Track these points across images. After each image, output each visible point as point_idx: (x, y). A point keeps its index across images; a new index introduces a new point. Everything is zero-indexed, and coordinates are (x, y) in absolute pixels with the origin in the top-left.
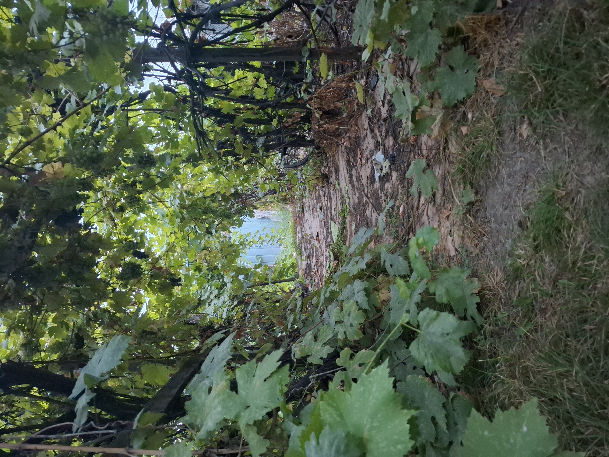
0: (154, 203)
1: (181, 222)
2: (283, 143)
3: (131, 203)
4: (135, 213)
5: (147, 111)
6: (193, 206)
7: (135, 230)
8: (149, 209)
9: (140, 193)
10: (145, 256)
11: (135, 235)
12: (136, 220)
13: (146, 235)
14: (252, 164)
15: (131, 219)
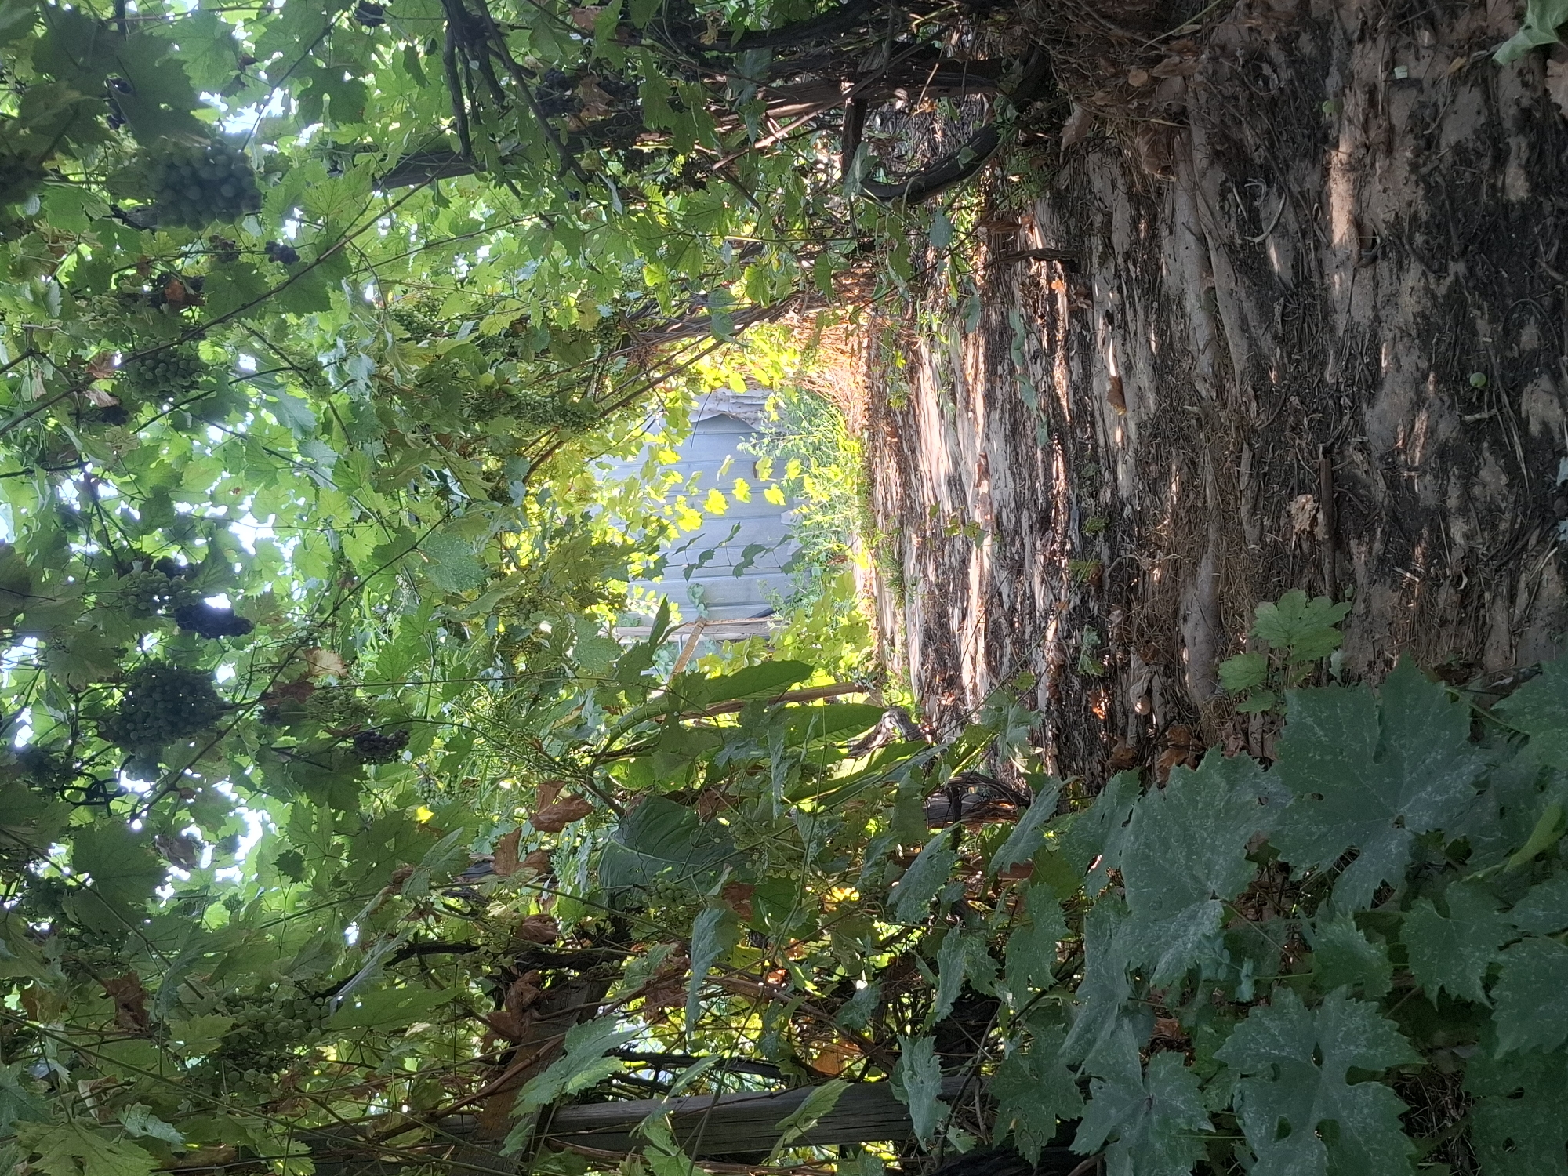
0: (263, 377)
4: (178, 425)
7: (182, 508)
8: (243, 405)
9: (197, 333)
10: (235, 626)
11: (181, 531)
12: (185, 459)
13: (234, 528)
14: (700, 185)
15: (166, 453)
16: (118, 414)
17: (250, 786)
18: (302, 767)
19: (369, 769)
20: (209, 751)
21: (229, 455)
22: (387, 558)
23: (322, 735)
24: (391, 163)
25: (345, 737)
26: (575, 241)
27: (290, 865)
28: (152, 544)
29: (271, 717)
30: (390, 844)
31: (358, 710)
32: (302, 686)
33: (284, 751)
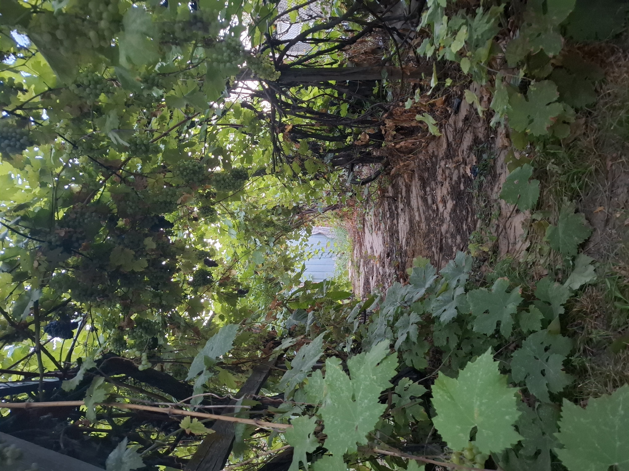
1: (245, 234)
2: (351, 159)
3: (205, 213)
4: (206, 223)
5: (224, 126)
6: (258, 219)
7: (205, 240)
8: (219, 220)
9: (213, 204)
10: (214, 264)
11: (205, 245)
12: (206, 230)
13: (215, 245)
14: (318, 179)
15: (203, 229)
16: (196, 219)
17: (214, 300)
18: (226, 296)
19: (239, 298)
20: (208, 290)
21: (215, 230)
22: (247, 253)
23: (231, 290)
24: (254, 172)
25: (235, 290)
26: (291, 190)
27: (222, 318)
28: (199, 247)
29: (220, 285)
30: (243, 314)
31: (238, 284)
32: (228, 278)
33: (222, 292)
